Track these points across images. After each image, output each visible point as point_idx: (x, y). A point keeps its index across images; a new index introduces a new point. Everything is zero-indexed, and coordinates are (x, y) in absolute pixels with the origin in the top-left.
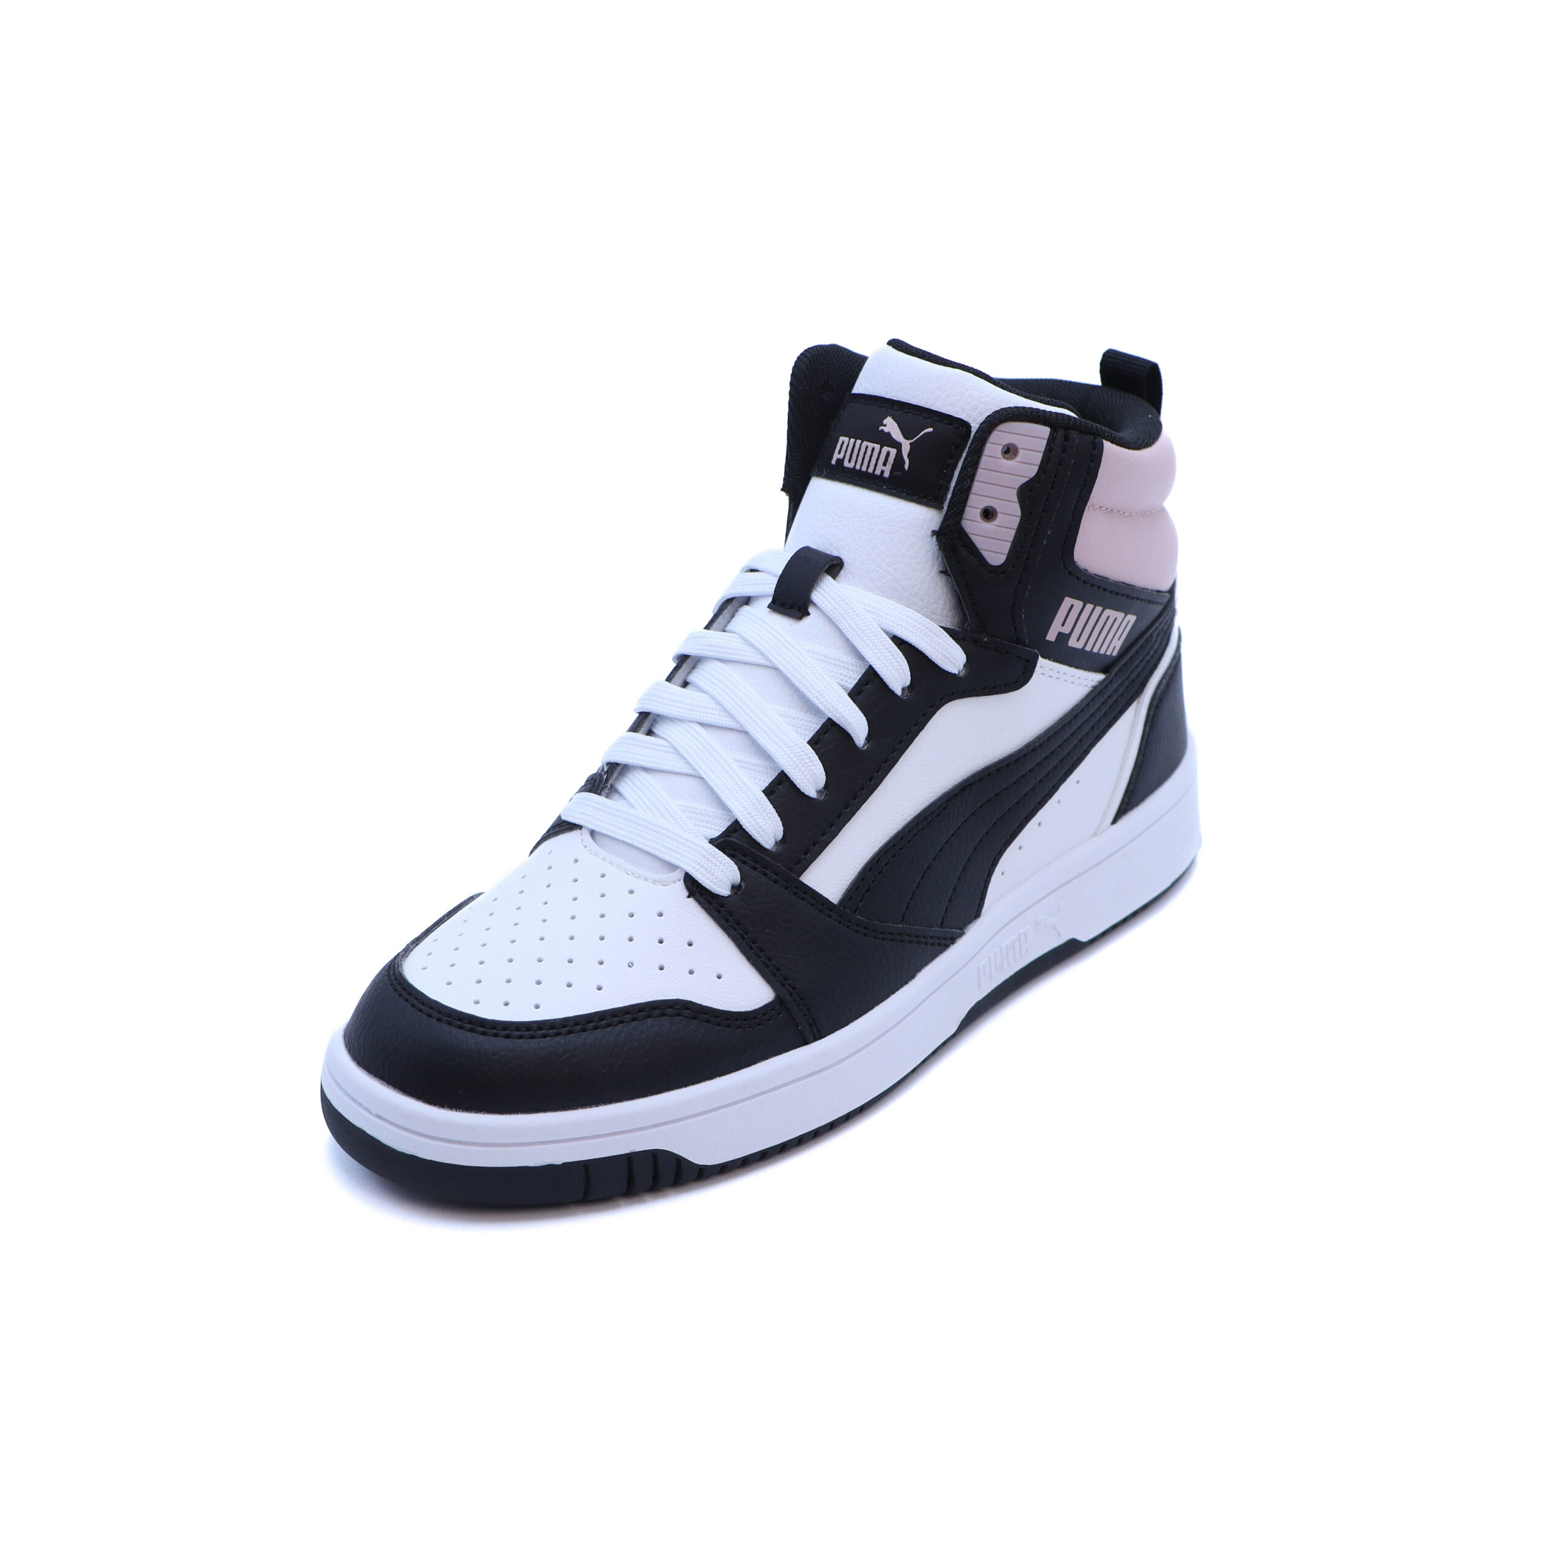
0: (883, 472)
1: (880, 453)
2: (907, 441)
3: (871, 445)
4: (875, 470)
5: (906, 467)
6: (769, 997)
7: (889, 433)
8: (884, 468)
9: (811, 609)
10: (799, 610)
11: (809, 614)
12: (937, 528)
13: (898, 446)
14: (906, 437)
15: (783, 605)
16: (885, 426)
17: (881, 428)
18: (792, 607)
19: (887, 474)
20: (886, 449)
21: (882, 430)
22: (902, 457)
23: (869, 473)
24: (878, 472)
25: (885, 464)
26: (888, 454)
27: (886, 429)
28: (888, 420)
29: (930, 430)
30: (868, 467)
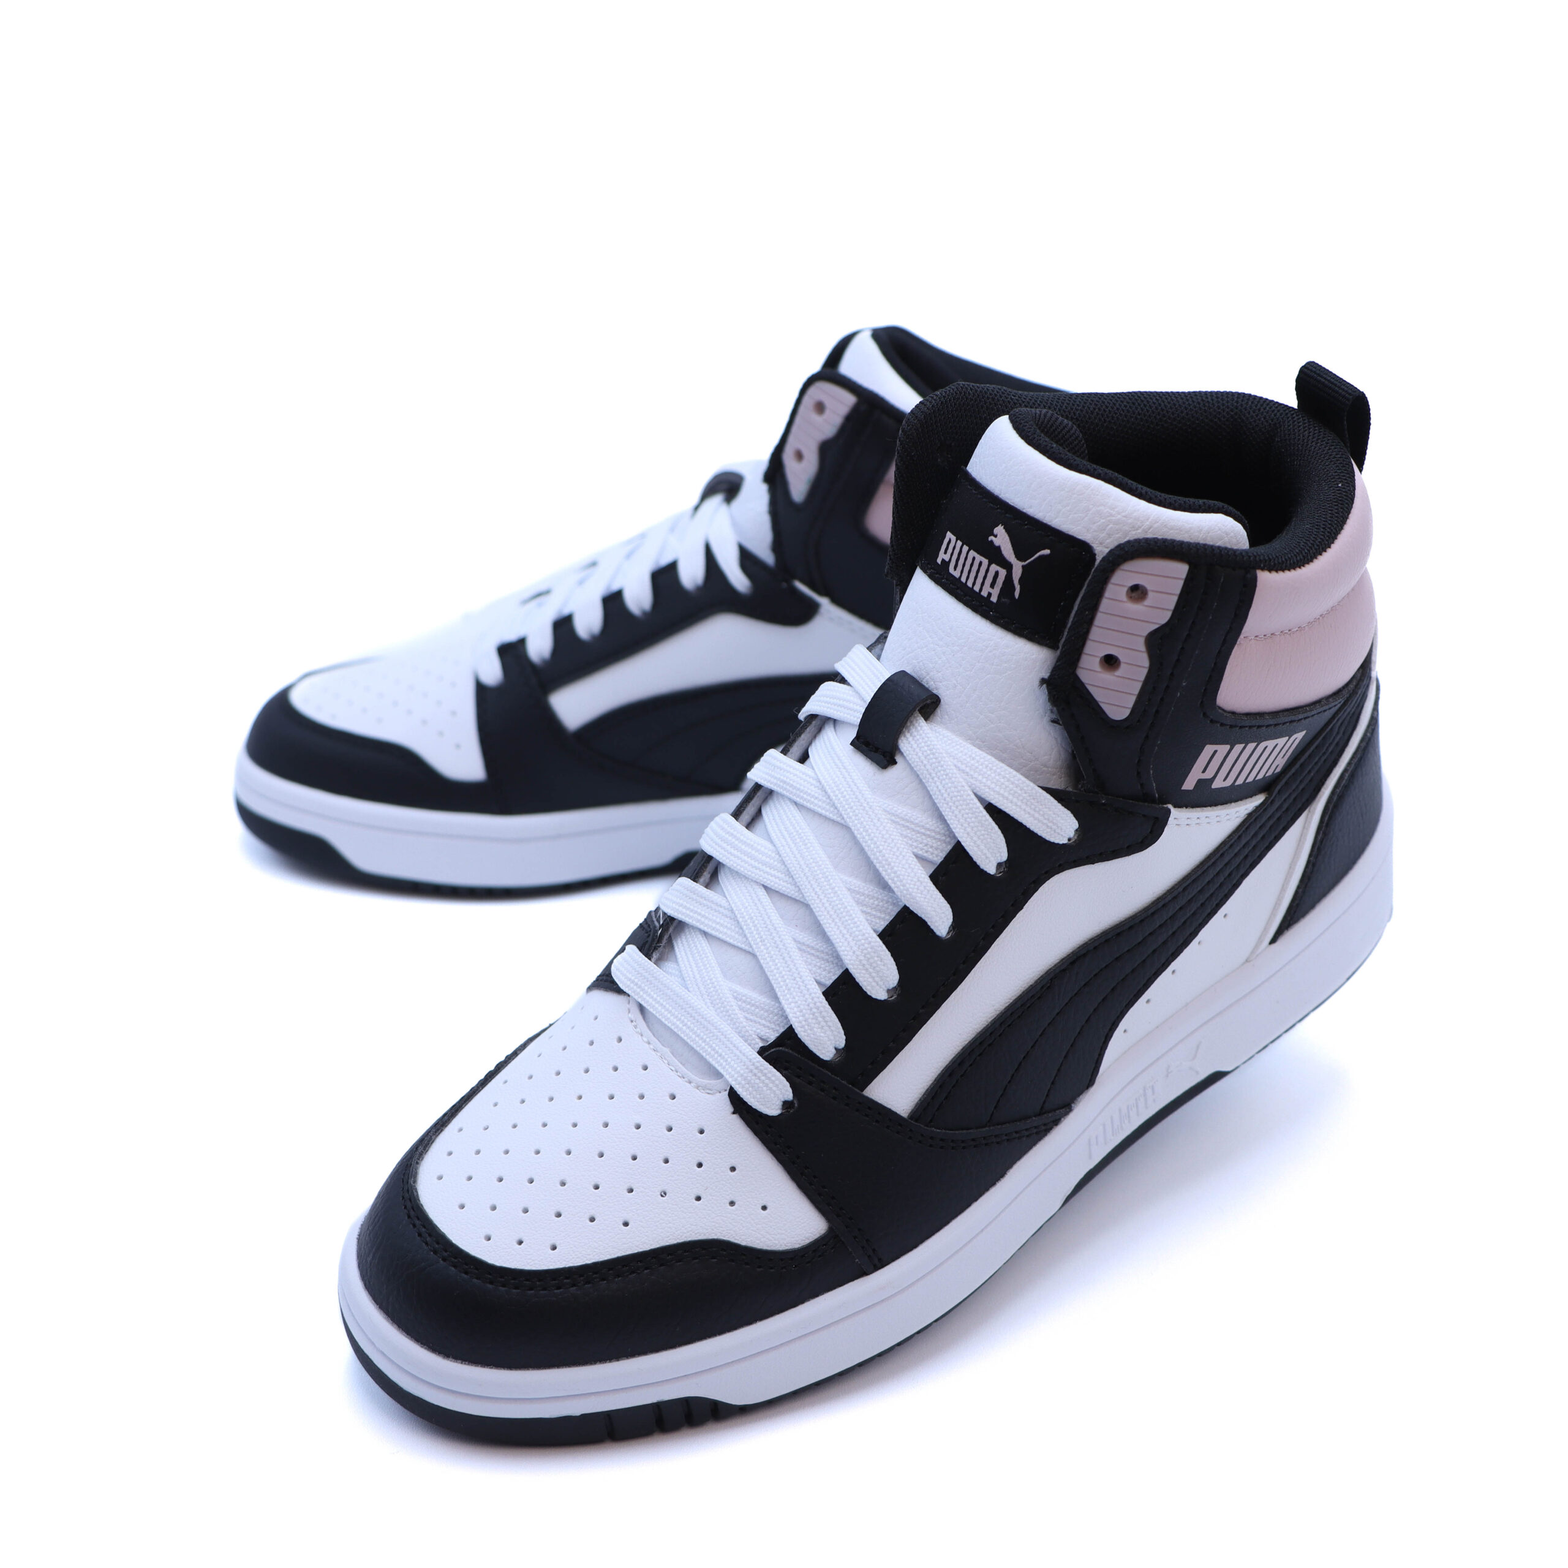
0: (990, 594)
1: (987, 571)
2: (1018, 561)
3: (979, 558)
4: (981, 590)
5: (1017, 594)
6: (822, 1230)
7: (999, 548)
8: (991, 590)
9: (898, 758)
10: (884, 754)
11: (895, 763)
12: (1046, 676)
13: (1008, 566)
14: (1019, 556)
15: (867, 744)
16: (996, 536)
17: (991, 538)
18: (877, 750)
19: (994, 599)
20: (994, 568)
21: (992, 542)
22: (1012, 581)
23: (975, 591)
24: (984, 594)
25: (992, 586)
26: (997, 573)
27: (997, 541)
28: (1000, 530)
29: (1047, 552)
30: (974, 584)
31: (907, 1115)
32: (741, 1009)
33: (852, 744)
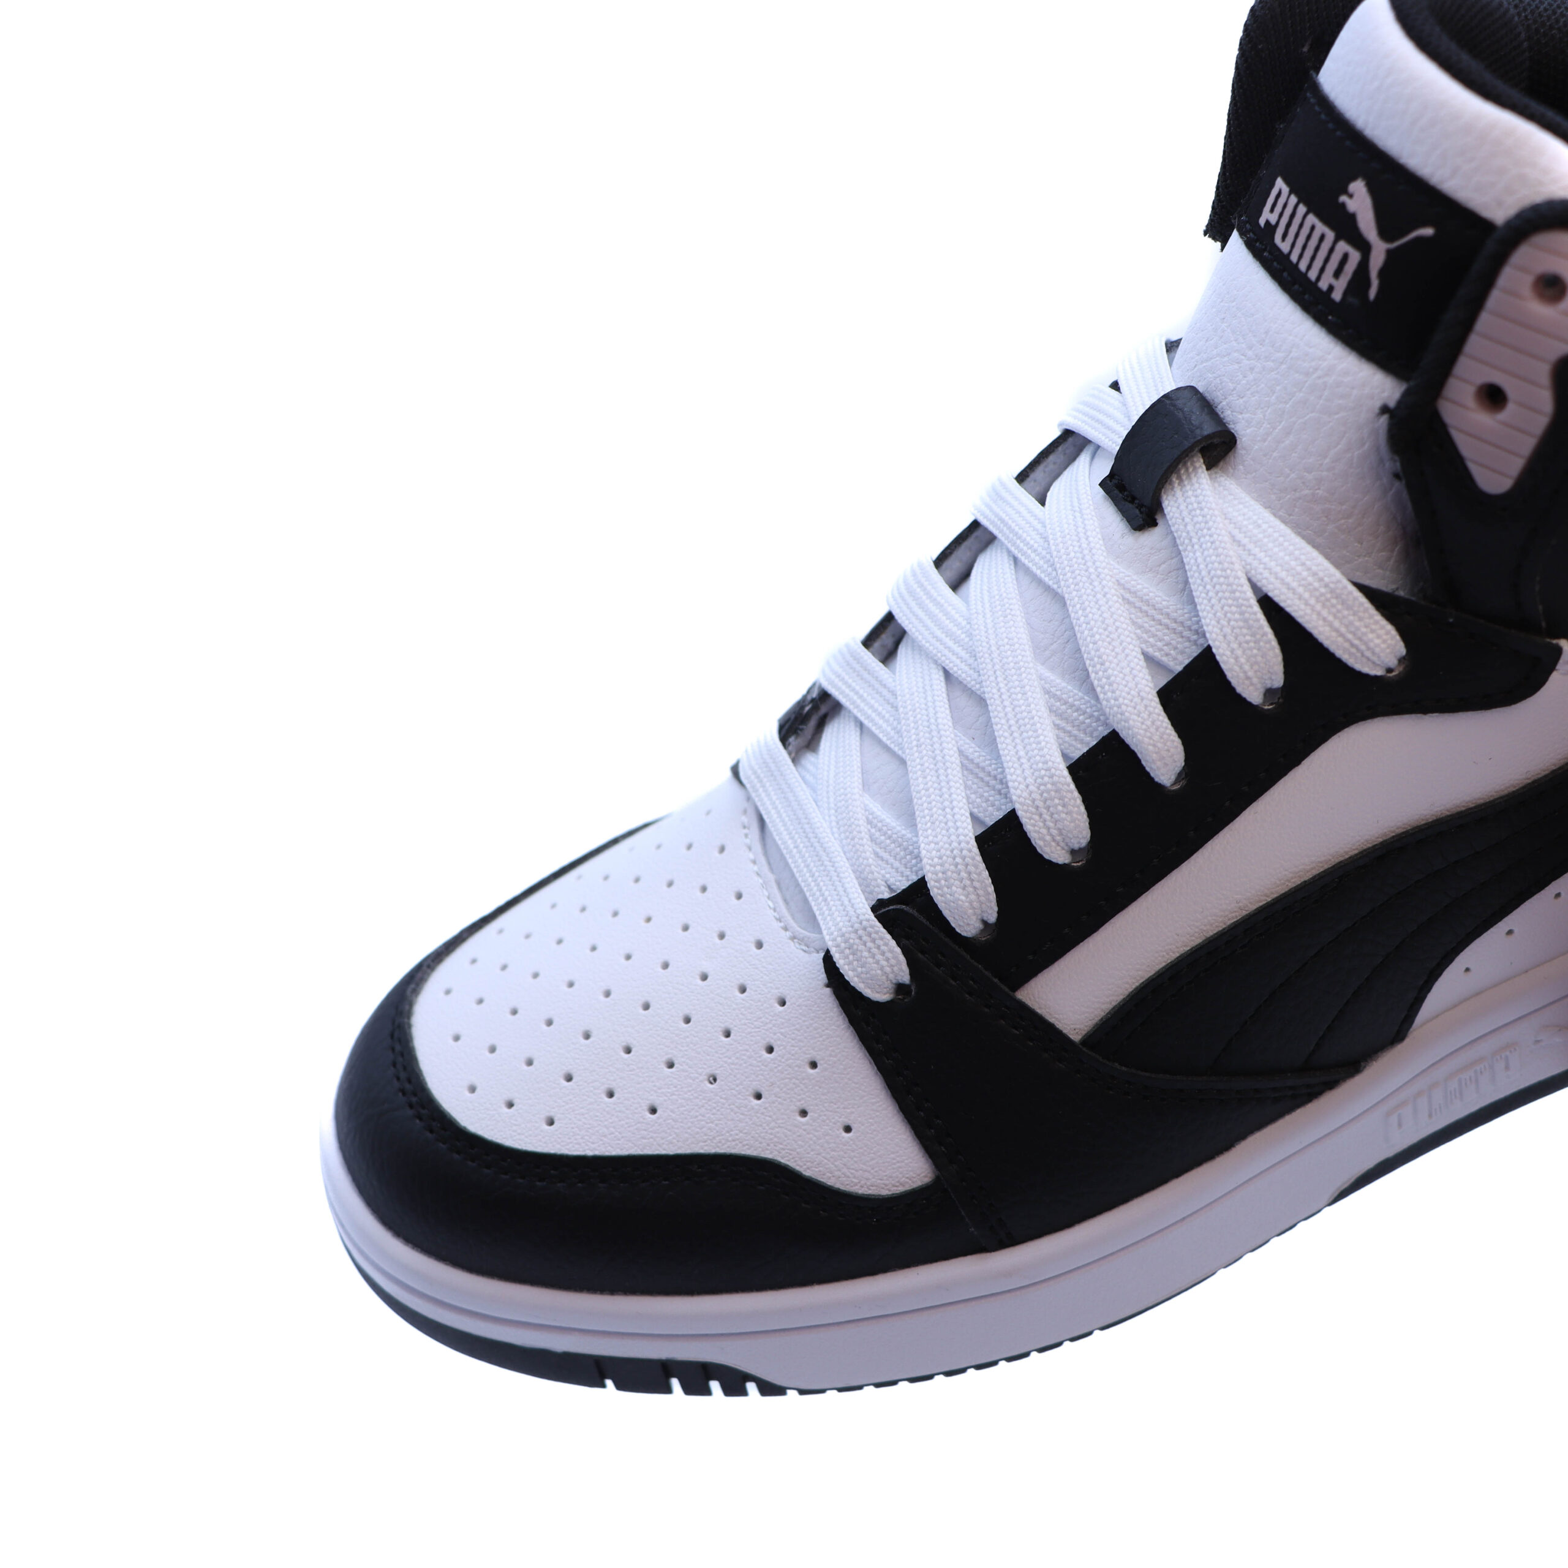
0: (1331, 288)
1: (1331, 250)
2: (1381, 242)
3: (1321, 228)
4: (1319, 278)
5: (1373, 293)
7: (1353, 215)
8: (1333, 282)
9: (1158, 520)
10: (1142, 510)
11: (1153, 525)
12: (1390, 404)
13: (1364, 247)
16: (1351, 196)
17: (1343, 198)
18: (1132, 499)
19: (1337, 296)
20: (1343, 247)
21: (1343, 205)
22: (1368, 272)
23: (1309, 280)
24: (1323, 285)
25: (1337, 274)
26: (1345, 258)
27: (1352, 205)
28: (1358, 187)
29: (1428, 231)
30: (1309, 267)
31: (1080, 1037)
32: (872, 839)
33: (1100, 485)
